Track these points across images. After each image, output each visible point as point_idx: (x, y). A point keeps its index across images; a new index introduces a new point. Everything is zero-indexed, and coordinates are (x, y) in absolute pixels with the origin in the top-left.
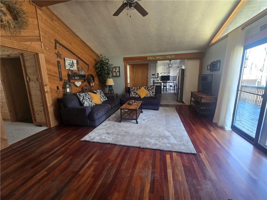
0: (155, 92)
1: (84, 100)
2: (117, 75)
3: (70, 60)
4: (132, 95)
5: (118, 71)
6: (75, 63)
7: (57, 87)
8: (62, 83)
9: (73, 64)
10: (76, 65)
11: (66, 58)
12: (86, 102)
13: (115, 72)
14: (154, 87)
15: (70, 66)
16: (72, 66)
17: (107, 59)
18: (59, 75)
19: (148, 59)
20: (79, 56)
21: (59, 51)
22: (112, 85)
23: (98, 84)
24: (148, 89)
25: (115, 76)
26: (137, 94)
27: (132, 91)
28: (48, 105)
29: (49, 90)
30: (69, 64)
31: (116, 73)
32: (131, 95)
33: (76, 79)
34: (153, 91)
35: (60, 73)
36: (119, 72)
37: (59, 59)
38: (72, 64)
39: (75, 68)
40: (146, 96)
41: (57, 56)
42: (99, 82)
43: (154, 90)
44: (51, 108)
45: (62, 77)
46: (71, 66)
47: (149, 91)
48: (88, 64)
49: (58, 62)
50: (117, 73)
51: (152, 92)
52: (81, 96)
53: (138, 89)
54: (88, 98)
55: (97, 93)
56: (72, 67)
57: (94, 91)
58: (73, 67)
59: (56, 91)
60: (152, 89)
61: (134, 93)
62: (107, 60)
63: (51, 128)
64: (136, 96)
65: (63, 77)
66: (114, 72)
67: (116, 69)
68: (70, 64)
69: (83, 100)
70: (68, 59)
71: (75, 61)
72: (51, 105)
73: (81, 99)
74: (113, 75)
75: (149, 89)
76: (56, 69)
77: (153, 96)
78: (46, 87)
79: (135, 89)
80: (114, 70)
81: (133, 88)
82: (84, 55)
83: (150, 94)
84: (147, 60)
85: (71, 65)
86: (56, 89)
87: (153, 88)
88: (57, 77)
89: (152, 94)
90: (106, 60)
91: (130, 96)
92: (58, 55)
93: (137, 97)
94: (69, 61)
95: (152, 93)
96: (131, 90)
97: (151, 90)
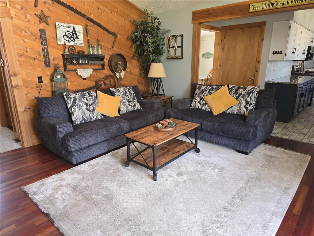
0: (254, 102)
1: (74, 107)
2: (177, 55)
3: (68, 27)
4: (196, 103)
5: (180, 45)
6: (79, 32)
7: (38, 77)
8: (49, 71)
9: (76, 34)
10: (82, 35)
11: (57, 24)
12: (77, 110)
13: (173, 47)
14: (254, 88)
15: (68, 39)
16: (72, 39)
17: (155, 19)
18: (42, 56)
19: (251, 10)
20: (92, 17)
21: (43, 11)
22: (160, 78)
23: (138, 74)
24: (236, 92)
25: (172, 58)
26: (206, 104)
27: (199, 95)
28: (19, 110)
29: (20, 83)
30: (65, 35)
31: (176, 49)
32: (193, 105)
33: (82, 64)
34: (249, 100)
35: (46, 52)
36: (182, 47)
37: (42, 26)
38: (73, 34)
39: (80, 42)
40: (229, 111)
41: (39, 19)
42: (140, 70)
43: (253, 98)
44: (25, 115)
45: (49, 59)
46: (70, 38)
47: (237, 99)
48: (114, 33)
49: (42, 32)
50: (177, 51)
51: (247, 103)
52: (71, 98)
53: (214, 90)
54: (84, 102)
55: (117, 94)
56: (72, 41)
57: (111, 89)
58: (76, 39)
59: (36, 85)
60: (249, 94)
61: (201, 99)
62: (156, 21)
63: (25, 148)
64: (204, 108)
65: (51, 61)
66: (171, 47)
67: (176, 42)
68: (67, 34)
69: (72, 106)
70: (63, 24)
71: (79, 29)
72: (24, 110)
73: (70, 105)
74: (168, 54)
75: (241, 94)
76: (38, 46)
77: (247, 113)
78: (16, 78)
79: (205, 91)
80: (172, 43)
81: (203, 88)
82: (103, 14)
83: (240, 108)
84: (249, 12)
85: (70, 36)
86: (37, 81)
87: (252, 92)
88: (40, 60)
89: (245, 107)
90: (153, 20)
91: (191, 106)
92: (42, 18)
93: (205, 111)
94: (65, 29)
95: (244, 104)
96: (196, 92)
97: (244, 97)
